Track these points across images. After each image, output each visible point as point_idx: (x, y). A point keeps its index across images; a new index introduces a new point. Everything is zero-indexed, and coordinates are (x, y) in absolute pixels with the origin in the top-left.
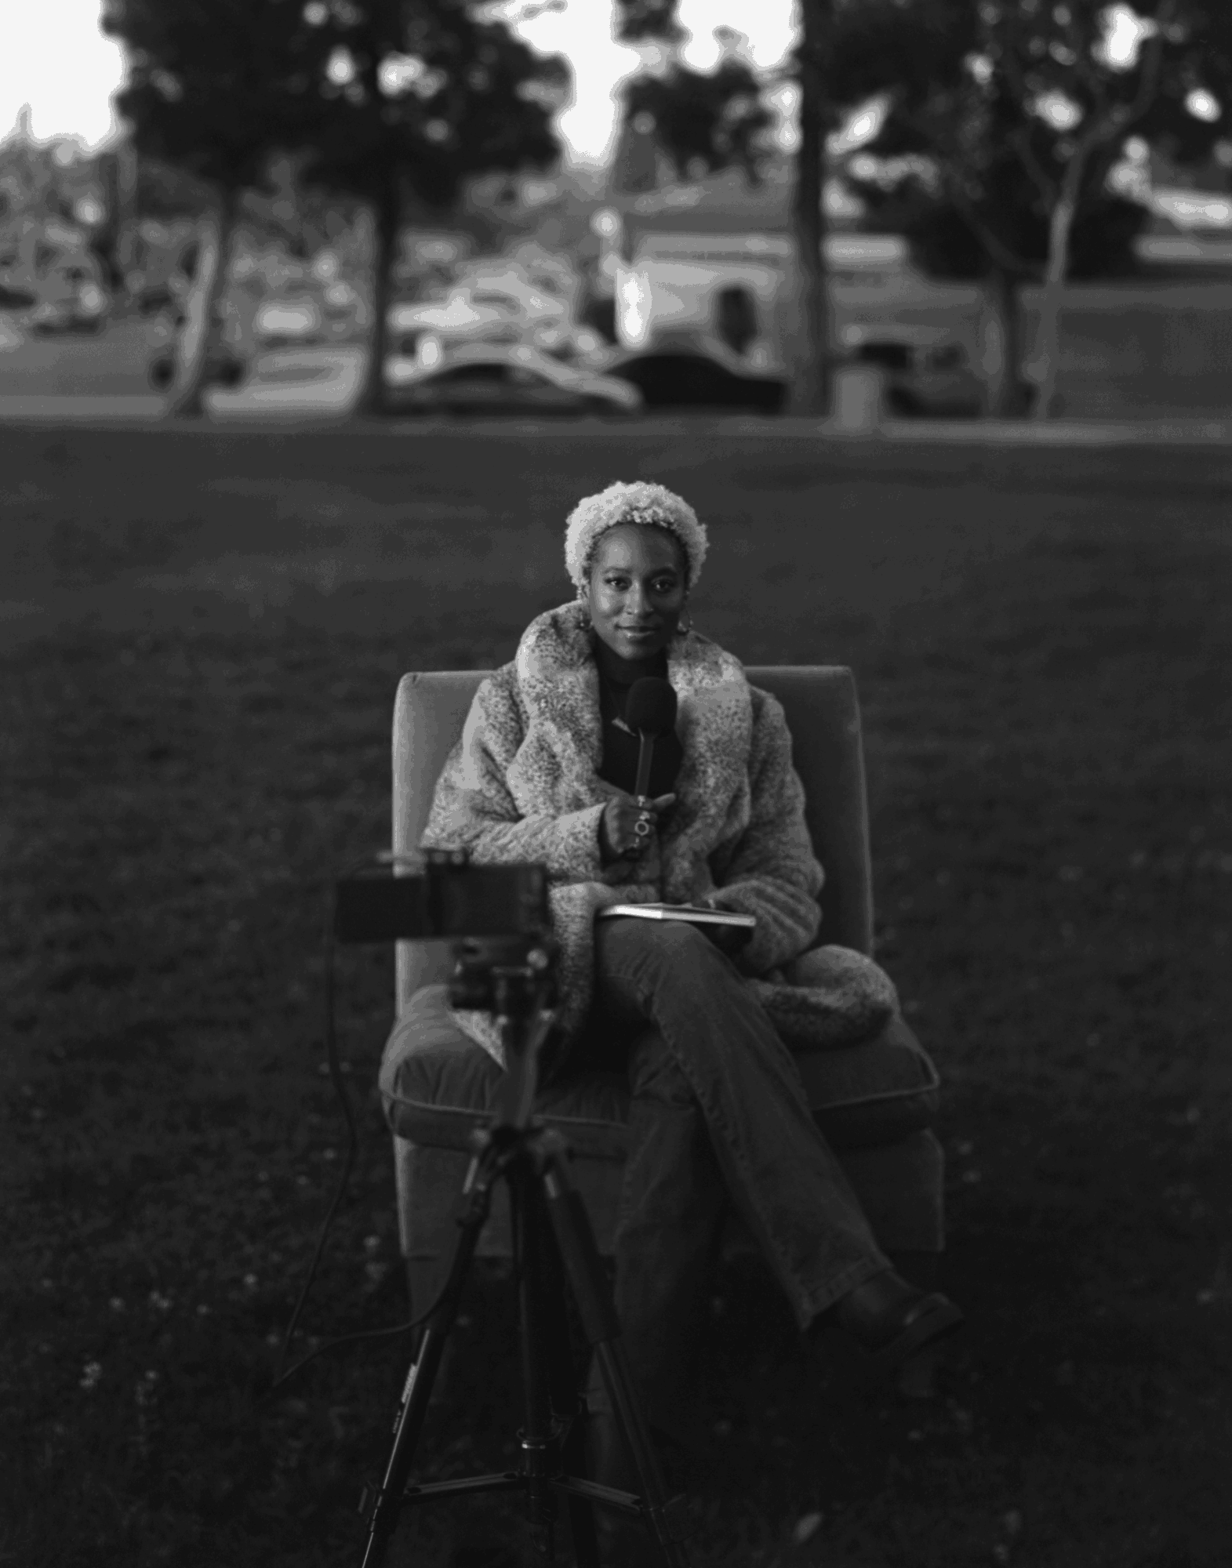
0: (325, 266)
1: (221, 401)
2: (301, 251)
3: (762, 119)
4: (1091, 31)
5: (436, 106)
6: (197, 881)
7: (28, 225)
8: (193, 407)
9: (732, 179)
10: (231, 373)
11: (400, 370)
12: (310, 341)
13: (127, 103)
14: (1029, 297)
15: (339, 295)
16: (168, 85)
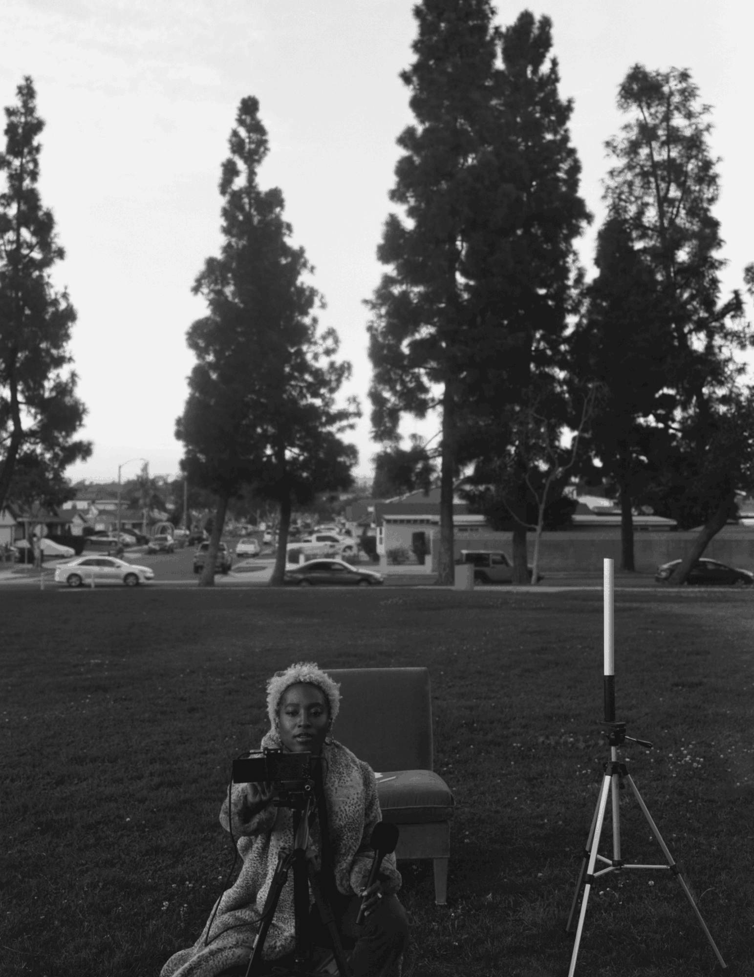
0: (263, 527)
1: (219, 579)
2: (254, 522)
3: (429, 469)
4: (554, 436)
5: (305, 465)
6: (206, 753)
7: (145, 511)
8: (210, 582)
9: (419, 491)
10: (225, 569)
11: (290, 566)
12: (255, 555)
13: (184, 465)
14: (529, 536)
15: (267, 538)
16: (202, 457)
